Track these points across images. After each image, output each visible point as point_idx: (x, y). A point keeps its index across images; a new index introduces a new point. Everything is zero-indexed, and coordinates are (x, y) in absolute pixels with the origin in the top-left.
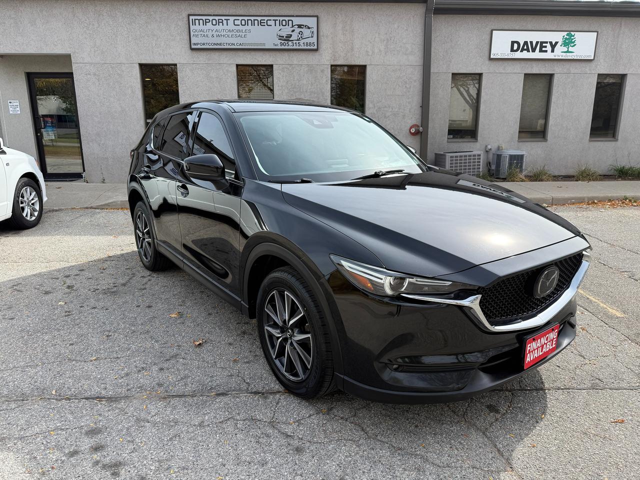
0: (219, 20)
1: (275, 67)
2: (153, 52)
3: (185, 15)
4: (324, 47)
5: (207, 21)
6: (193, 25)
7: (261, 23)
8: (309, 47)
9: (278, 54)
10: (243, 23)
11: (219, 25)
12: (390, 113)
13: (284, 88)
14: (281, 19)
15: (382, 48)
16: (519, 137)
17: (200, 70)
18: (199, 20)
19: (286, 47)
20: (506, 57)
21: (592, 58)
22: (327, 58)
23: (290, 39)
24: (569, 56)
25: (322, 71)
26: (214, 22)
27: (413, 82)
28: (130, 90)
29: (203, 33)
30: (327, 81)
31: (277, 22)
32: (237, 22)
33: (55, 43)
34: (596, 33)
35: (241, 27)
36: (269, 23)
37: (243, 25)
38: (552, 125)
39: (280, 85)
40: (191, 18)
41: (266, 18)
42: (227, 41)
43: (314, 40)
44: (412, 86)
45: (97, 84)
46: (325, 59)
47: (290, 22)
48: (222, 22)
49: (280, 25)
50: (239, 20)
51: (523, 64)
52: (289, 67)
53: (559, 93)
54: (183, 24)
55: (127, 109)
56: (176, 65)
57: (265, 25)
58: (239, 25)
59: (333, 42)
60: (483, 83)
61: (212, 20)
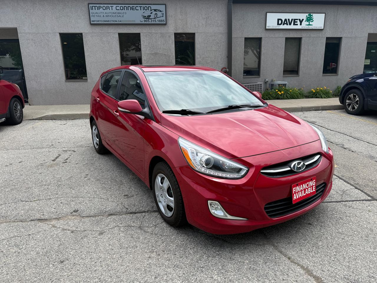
0: (107, 6)
1: (141, 34)
2: (67, 26)
3: (86, 3)
4: (170, 22)
5: (100, 7)
6: (91, 10)
7: (132, 8)
8: (161, 23)
9: (143, 27)
10: (122, 8)
11: (107, 10)
12: (210, 61)
13: (147, 47)
14: (144, 6)
15: (204, 23)
16: (283, 74)
17: (96, 36)
18: (95, 7)
19: (148, 23)
20: (275, 28)
21: (323, 28)
23: (150, 18)
24: (310, 27)
25: (169, 37)
26: (104, 8)
27: (222, 43)
28: (54, 50)
29: (98, 15)
30: (172, 42)
31: (142, 8)
32: (117, 8)
33: (7, 21)
34: (324, 14)
35: (120, 11)
36: (137, 8)
37: (121, 9)
38: (302, 67)
39: (145, 45)
40: (90, 5)
41: (135, 6)
42: (111, 19)
43: (164, 18)
44: (222, 45)
45: (34, 46)
46: (171, 29)
47: (150, 8)
48: (109, 8)
49: (143, 10)
50: (119, 6)
51: (284, 32)
52: (149, 34)
53: (305, 48)
54: (85, 9)
55: (53, 61)
56: (81, 34)
57: (134, 10)
58: (119, 10)
59: (175, 19)
60: (262, 43)
61: (103, 7)
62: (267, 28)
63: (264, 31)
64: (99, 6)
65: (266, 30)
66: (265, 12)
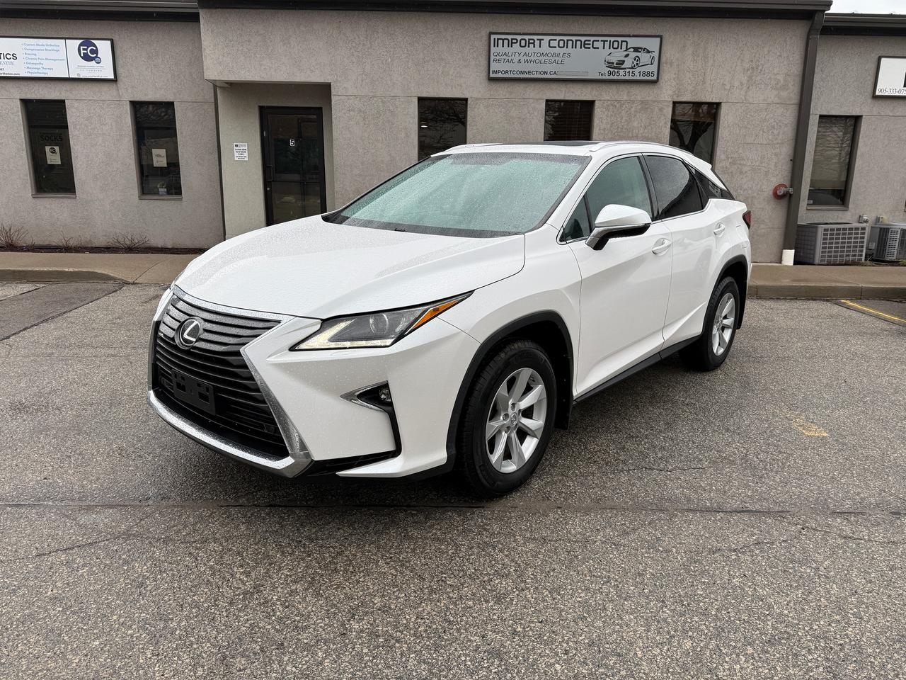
0: (529, 40)
1: (596, 102)
2: (438, 82)
3: (484, 32)
4: (666, 77)
5: (514, 41)
6: (494, 46)
7: (585, 44)
8: (646, 78)
9: (604, 87)
10: (561, 44)
11: (529, 47)
12: (749, 168)
13: (606, 132)
14: (613, 39)
15: (745, 80)
17: (497, 106)
18: (503, 40)
19: (616, 77)
20: (897, 94)
22: (670, 92)
23: (623, 67)
25: (661, 110)
26: (523, 43)
27: (783, 127)
28: (403, 135)
29: (507, 58)
30: (666, 123)
31: (607, 44)
32: (553, 43)
33: (312, 68)
35: (557, 50)
36: (596, 44)
37: (559, 46)
39: (602, 127)
40: (493, 37)
41: (592, 39)
42: (535, 69)
43: (654, 68)
44: (781, 132)
45: (362, 124)
46: (667, 93)
47: (624, 44)
48: (534, 43)
49: (610, 48)
50: (556, 40)
52: (615, 104)
54: (481, 45)
55: (398, 158)
56: (466, 100)
57: (589, 48)
58: (555, 47)
59: (679, 71)
60: (862, 129)
61: (521, 40)
62: (878, 93)
63: (870, 100)
64: (512, 39)
65: (875, 97)
66: (877, 56)
